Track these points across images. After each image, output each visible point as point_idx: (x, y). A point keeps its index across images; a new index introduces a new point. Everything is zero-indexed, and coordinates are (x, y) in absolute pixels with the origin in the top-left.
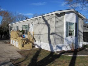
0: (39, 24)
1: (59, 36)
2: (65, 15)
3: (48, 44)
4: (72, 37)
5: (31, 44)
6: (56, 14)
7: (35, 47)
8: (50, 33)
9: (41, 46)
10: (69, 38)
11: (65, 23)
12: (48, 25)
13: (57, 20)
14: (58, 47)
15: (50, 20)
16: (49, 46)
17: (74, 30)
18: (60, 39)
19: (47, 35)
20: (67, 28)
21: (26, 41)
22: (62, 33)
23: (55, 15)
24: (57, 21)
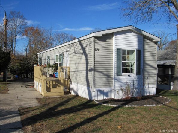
0: (75, 53)
1: (103, 73)
2: (114, 36)
3: (86, 87)
4: (129, 76)
5: (62, 88)
6: (96, 37)
7: (70, 93)
8: (89, 69)
9: (77, 90)
10: (124, 77)
11: (113, 51)
12: (86, 56)
13: (97, 46)
14: (101, 92)
15: (88, 47)
16: (87, 91)
17: (135, 64)
18: (104, 78)
19: (85, 72)
20: (118, 60)
21: (54, 83)
22: (108, 69)
23: (93, 39)
24: (99, 49)
